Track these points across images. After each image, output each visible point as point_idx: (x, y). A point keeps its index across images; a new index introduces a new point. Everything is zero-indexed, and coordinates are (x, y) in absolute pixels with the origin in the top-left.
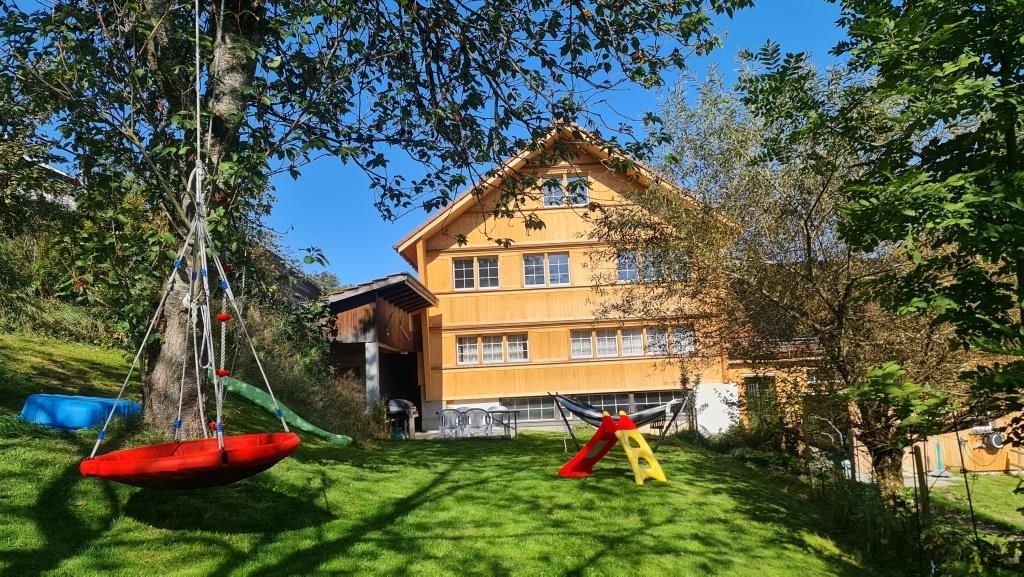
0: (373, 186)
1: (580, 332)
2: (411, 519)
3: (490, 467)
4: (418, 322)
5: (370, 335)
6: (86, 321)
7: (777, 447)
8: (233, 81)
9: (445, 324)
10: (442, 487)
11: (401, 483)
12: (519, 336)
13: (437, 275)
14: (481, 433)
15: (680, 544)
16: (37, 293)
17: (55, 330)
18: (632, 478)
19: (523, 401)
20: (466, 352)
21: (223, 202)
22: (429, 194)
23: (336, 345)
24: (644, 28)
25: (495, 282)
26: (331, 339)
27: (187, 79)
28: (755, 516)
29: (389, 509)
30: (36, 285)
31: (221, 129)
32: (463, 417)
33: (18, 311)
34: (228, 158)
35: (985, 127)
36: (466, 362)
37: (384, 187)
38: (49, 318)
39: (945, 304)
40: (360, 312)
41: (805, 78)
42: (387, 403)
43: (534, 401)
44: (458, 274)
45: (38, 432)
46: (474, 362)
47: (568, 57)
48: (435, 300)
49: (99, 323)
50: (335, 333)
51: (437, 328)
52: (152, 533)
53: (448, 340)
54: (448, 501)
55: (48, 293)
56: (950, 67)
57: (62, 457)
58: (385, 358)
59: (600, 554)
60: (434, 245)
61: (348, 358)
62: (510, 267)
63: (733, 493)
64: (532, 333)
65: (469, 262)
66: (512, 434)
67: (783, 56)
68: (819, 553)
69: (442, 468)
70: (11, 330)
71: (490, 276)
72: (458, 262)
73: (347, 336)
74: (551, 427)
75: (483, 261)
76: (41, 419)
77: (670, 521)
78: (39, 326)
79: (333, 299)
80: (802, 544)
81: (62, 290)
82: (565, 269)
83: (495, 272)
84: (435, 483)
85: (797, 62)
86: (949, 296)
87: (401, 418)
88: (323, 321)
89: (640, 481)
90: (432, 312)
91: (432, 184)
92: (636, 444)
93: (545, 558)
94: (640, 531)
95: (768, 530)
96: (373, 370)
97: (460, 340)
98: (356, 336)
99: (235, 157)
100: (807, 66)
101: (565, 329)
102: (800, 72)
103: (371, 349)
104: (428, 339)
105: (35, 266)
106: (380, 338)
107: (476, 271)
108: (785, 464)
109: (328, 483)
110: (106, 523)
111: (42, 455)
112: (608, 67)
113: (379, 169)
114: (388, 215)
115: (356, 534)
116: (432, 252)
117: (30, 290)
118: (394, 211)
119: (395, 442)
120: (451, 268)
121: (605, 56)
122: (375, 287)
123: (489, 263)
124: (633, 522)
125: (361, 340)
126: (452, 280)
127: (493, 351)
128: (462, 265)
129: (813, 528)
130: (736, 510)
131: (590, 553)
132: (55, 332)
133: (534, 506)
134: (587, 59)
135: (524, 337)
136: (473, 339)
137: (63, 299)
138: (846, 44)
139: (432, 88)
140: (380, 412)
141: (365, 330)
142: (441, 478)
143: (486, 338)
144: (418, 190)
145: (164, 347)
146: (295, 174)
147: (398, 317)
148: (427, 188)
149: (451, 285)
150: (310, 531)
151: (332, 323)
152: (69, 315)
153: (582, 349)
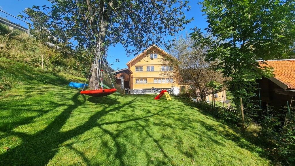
0: (126, 51)
1: (156, 79)
2: (133, 104)
3: (143, 98)
4: (130, 76)
5: (122, 77)
6: (77, 73)
7: (186, 96)
8: (104, 29)
9: (134, 77)
10: (135, 100)
11: (130, 99)
12: (146, 79)
13: (133, 69)
14: (140, 93)
15: (176, 108)
16: (69, 68)
17: (73, 74)
18: (166, 100)
19: (146, 89)
20: (137, 81)
21: (102, 50)
22: (135, 53)
23: (117, 79)
24: (172, 25)
25: (142, 70)
26: (116, 78)
27: (96, 28)
28: (186, 105)
29: (128, 102)
30: (69, 67)
31: (102, 38)
32: (137, 91)
33: (66, 71)
34: (103, 43)
35: (231, 42)
36: (137, 83)
37: (128, 51)
38: (71, 72)
39: (223, 70)
40: (120, 74)
41: (200, 33)
42: (125, 89)
43: (148, 89)
44: (136, 69)
45: (72, 88)
46: (138, 83)
47: (159, 30)
48: (132, 73)
49: (79, 73)
50: (116, 77)
51: (133, 78)
52: (92, 103)
53: (134, 79)
54: (137, 102)
55: (71, 68)
56: (229, 29)
57: (76, 92)
58: (125, 82)
59: (164, 109)
60: (132, 64)
61: (119, 81)
62: (145, 68)
63: (182, 102)
64: (148, 79)
65: (138, 67)
66: (145, 94)
67: (197, 29)
68: (197, 110)
69: (135, 98)
70: (65, 74)
71: (141, 70)
72: (136, 67)
73: (118, 78)
74: (152, 93)
75: (140, 67)
76: (72, 86)
77: (173, 105)
78: (70, 73)
79: (116, 72)
80: (194, 109)
81: (74, 68)
82: (153, 69)
83: (142, 69)
84: (134, 99)
85: (200, 30)
86: (224, 69)
87: (127, 91)
88: (115, 75)
89: (168, 100)
90: (132, 75)
91: (135, 51)
92: (167, 94)
93: (156, 109)
94: (169, 106)
95: (189, 107)
96: (123, 83)
97: (136, 79)
98: (120, 78)
99: (104, 42)
100: (201, 31)
101: (153, 78)
102: (200, 32)
103: (122, 80)
104: (131, 79)
105: (69, 64)
106: (124, 78)
107: (139, 68)
108: (187, 99)
109: (118, 98)
110: (84, 102)
111: (73, 91)
112: (166, 32)
113: (127, 48)
114: (128, 56)
115: (124, 105)
116: (132, 65)
117: (68, 67)
118: (129, 55)
119: (127, 95)
120: (135, 68)
121: (165, 30)
122: (123, 70)
123: (141, 67)
124: (168, 105)
125: (121, 78)
126: (135, 70)
127: (141, 81)
128: (137, 68)
129: (195, 107)
130: (183, 104)
131: (163, 109)
132: (72, 74)
133: (151, 103)
134: (163, 30)
135: (147, 79)
136: (138, 79)
137: (74, 69)
138: (207, 28)
139: (136, 35)
140: (124, 90)
141: (121, 77)
142: (135, 99)
143: (140, 79)
144: (133, 52)
145: (92, 75)
146: (114, 46)
147: (126, 75)
148: (134, 51)
149: (135, 71)
150: (117, 105)
151: (116, 76)
152: (75, 72)
153: (155, 81)
